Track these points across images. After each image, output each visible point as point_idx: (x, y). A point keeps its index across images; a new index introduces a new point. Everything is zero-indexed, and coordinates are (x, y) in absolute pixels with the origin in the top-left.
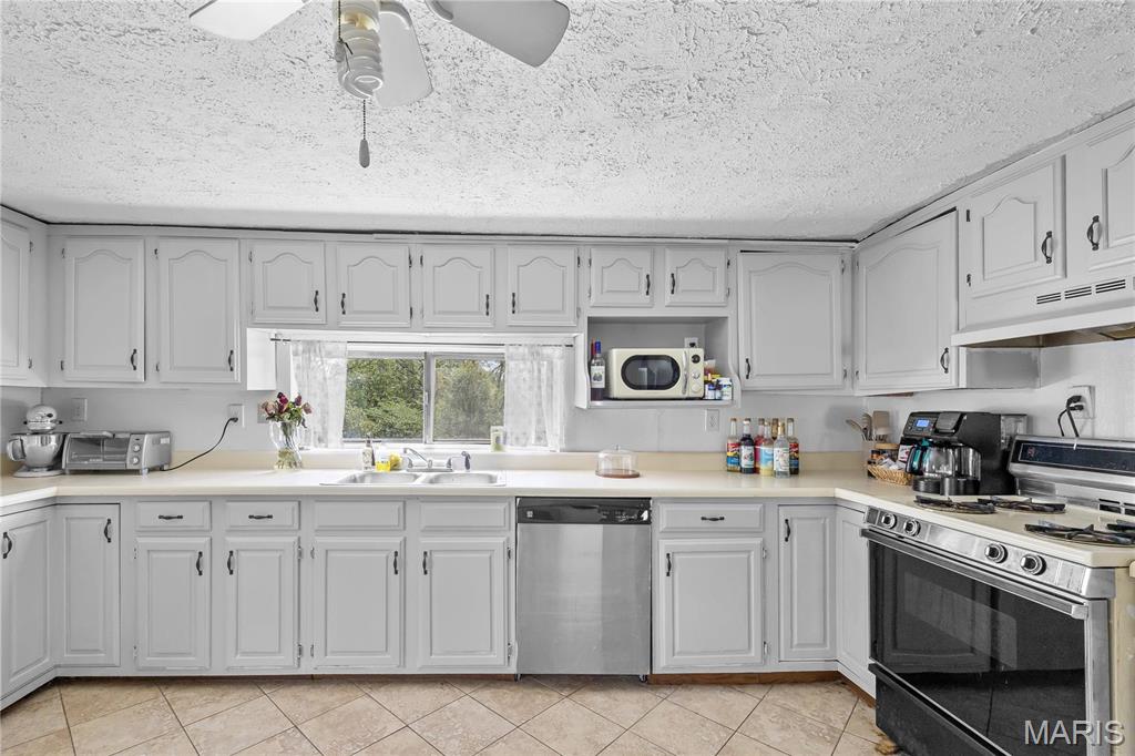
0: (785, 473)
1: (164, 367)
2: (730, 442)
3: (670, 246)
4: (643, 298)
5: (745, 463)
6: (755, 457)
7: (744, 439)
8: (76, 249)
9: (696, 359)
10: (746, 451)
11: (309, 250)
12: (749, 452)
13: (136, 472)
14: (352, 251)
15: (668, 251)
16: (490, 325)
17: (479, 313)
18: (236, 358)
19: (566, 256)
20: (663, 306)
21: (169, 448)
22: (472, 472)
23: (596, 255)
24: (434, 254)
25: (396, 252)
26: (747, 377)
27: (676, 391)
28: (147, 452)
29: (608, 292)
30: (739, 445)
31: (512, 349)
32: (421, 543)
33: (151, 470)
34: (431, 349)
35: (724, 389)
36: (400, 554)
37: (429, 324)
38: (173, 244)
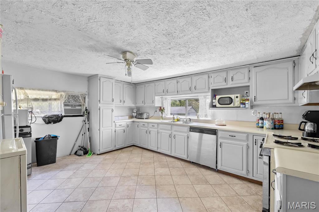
0: (269, 128)
1: (146, 103)
2: (257, 119)
3: (232, 70)
4: (224, 83)
5: (260, 125)
6: (262, 123)
7: (260, 118)
8: (138, 87)
9: (237, 97)
10: (260, 122)
11: (162, 83)
12: (262, 122)
13: (144, 119)
14: (168, 82)
15: (231, 71)
16: (191, 93)
17: (189, 90)
18: (154, 101)
19: (206, 77)
20: (230, 85)
21: (149, 115)
22: (191, 122)
23: (212, 75)
24: (181, 80)
25: (174, 81)
26: (255, 101)
27: (232, 105)
28: (145, 116)
29: (216, 83)
30: (259, 120)
31: (200, 97)
32: (174, 133)
33: (146, 119)
34: (187, 98)
35: (246, 104)
36: (171, 134)
37: (181, 93)
38: (147, 84)
